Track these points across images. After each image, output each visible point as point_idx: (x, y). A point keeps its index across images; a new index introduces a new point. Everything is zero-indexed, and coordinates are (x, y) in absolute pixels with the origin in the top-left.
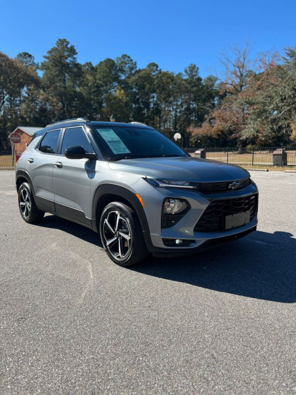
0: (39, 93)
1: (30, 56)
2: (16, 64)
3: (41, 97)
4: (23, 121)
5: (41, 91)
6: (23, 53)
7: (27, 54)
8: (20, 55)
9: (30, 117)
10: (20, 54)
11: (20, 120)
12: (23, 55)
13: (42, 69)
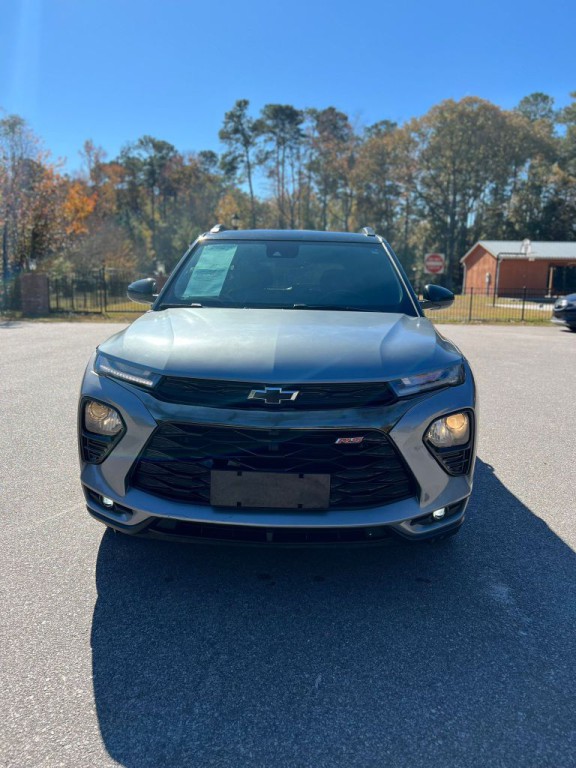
0: (549, 171)
1: (545, 98)
2: (511, 121)
3: (552, 178)
4: (509, 229)
5: (555, 167)
6: (532, 96)
7: (541, 95)
8: (526, 101)
9: (522, 221)
10: (526, 98)
11: (504, 227)
12: (531, 99)
13: (564, 121)
